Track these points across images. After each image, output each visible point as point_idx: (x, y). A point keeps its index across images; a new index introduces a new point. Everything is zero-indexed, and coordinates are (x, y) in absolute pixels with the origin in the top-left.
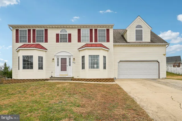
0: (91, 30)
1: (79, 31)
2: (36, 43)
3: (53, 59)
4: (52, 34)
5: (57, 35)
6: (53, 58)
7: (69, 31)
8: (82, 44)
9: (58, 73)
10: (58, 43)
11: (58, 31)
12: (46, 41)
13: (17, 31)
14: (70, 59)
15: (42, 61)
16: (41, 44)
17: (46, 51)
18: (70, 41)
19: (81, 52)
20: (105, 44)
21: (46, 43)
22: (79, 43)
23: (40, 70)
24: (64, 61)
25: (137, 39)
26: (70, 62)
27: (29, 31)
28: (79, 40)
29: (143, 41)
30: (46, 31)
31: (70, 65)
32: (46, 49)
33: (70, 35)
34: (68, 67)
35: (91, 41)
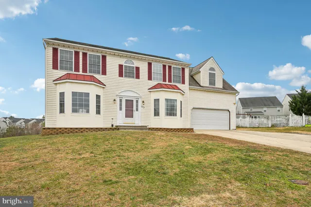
0: (164, 66)
1: (150, 64)
2: (88, 74)
3: (115, 100)
4: (113, 63)
5: (121, 66)
6: (114, 98)
7: (136, 64)
8: (153, 83)
9: (121, 120)
10: (121, 78)
11: (122, 61)
12: (104, 73)
13: (55, 50)
14: (137, 101)
15: (99, 102)
16: (97, 76)
17: (103, 88)
18: (138, 77)
21: (104, 76)
22: (150, 81)
23: (98, 116)
24: (129, 103)
25: (210, 84)
26: (137, 106)
27: (77, 53)
28: (150, 78)
29: (216, 86)
30: (104, 58)
31: (137, 110)
32: (104, 85)
33: (138, 69)
34: (135, 113)
35: (164, 80)
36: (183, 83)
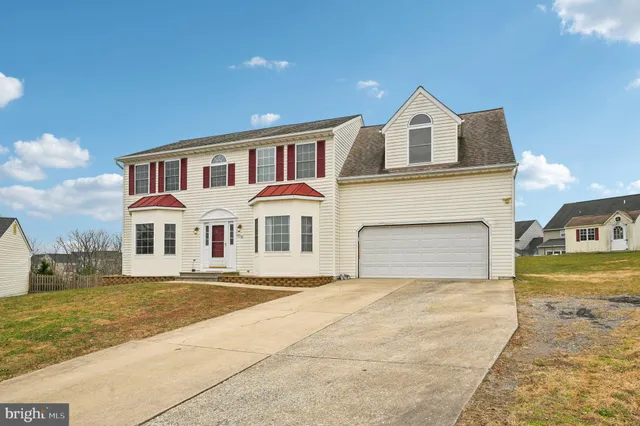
0: (280, 150)
1: (252, 153)
2: (165, 193)
3: (197, 229)
4: (195, 169)
5: (206, 170)
6: (196, 225)
7: (230, 158)
8: (259, 187)
9: (205, 262)
10: (206, 190)
11: (207, 161)
12: (184, 187)
13: (132, 168)
14: (232, 227)
15: (173, 235)
16: (174, 194)
17: (183, 211)
18: (232, 182)
19: (255, 208)
20: (313, 183)
21: (183, 192)
22: (252, 186)
23: (170, 256)
24: (218, 231)
26: (232, 235)
27: (153, 165)
28: (252, 180)
29: (434, 161)
30: (184, 161)
31: (232, 242)
32: (184, 206)
33: (232, 167)
34: (228, 248)
35: (280, 177)
36: (321, 173)
